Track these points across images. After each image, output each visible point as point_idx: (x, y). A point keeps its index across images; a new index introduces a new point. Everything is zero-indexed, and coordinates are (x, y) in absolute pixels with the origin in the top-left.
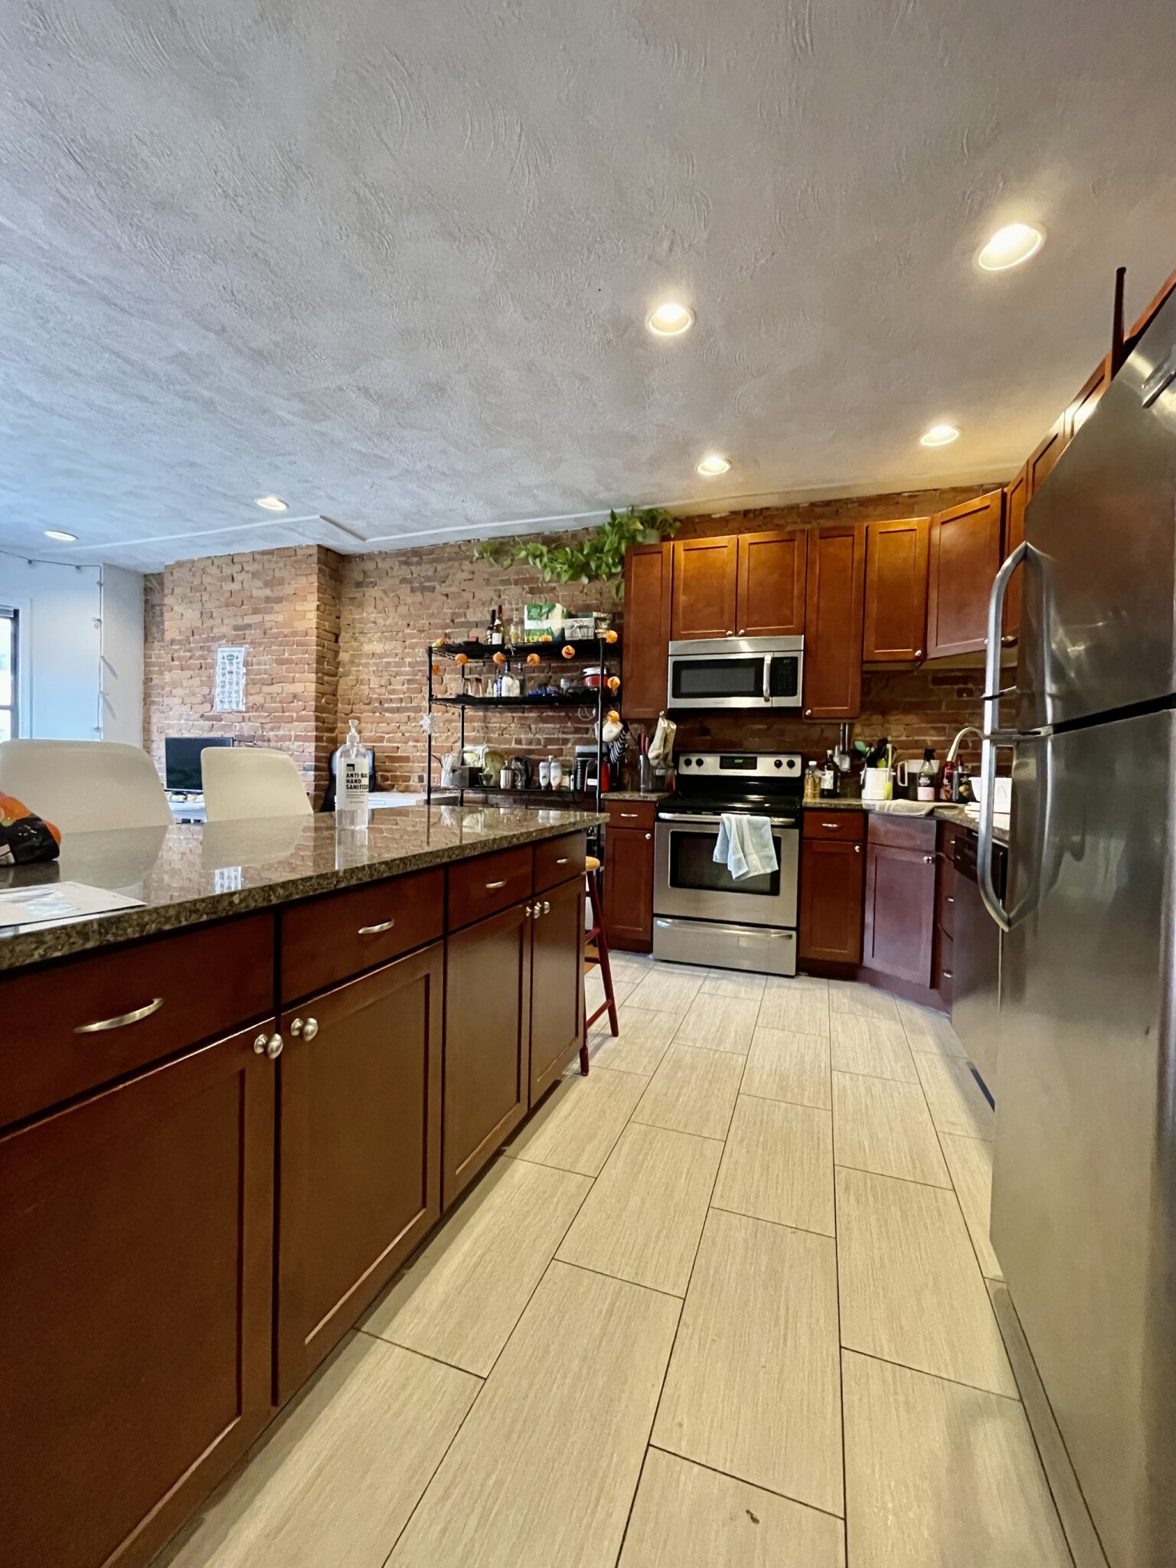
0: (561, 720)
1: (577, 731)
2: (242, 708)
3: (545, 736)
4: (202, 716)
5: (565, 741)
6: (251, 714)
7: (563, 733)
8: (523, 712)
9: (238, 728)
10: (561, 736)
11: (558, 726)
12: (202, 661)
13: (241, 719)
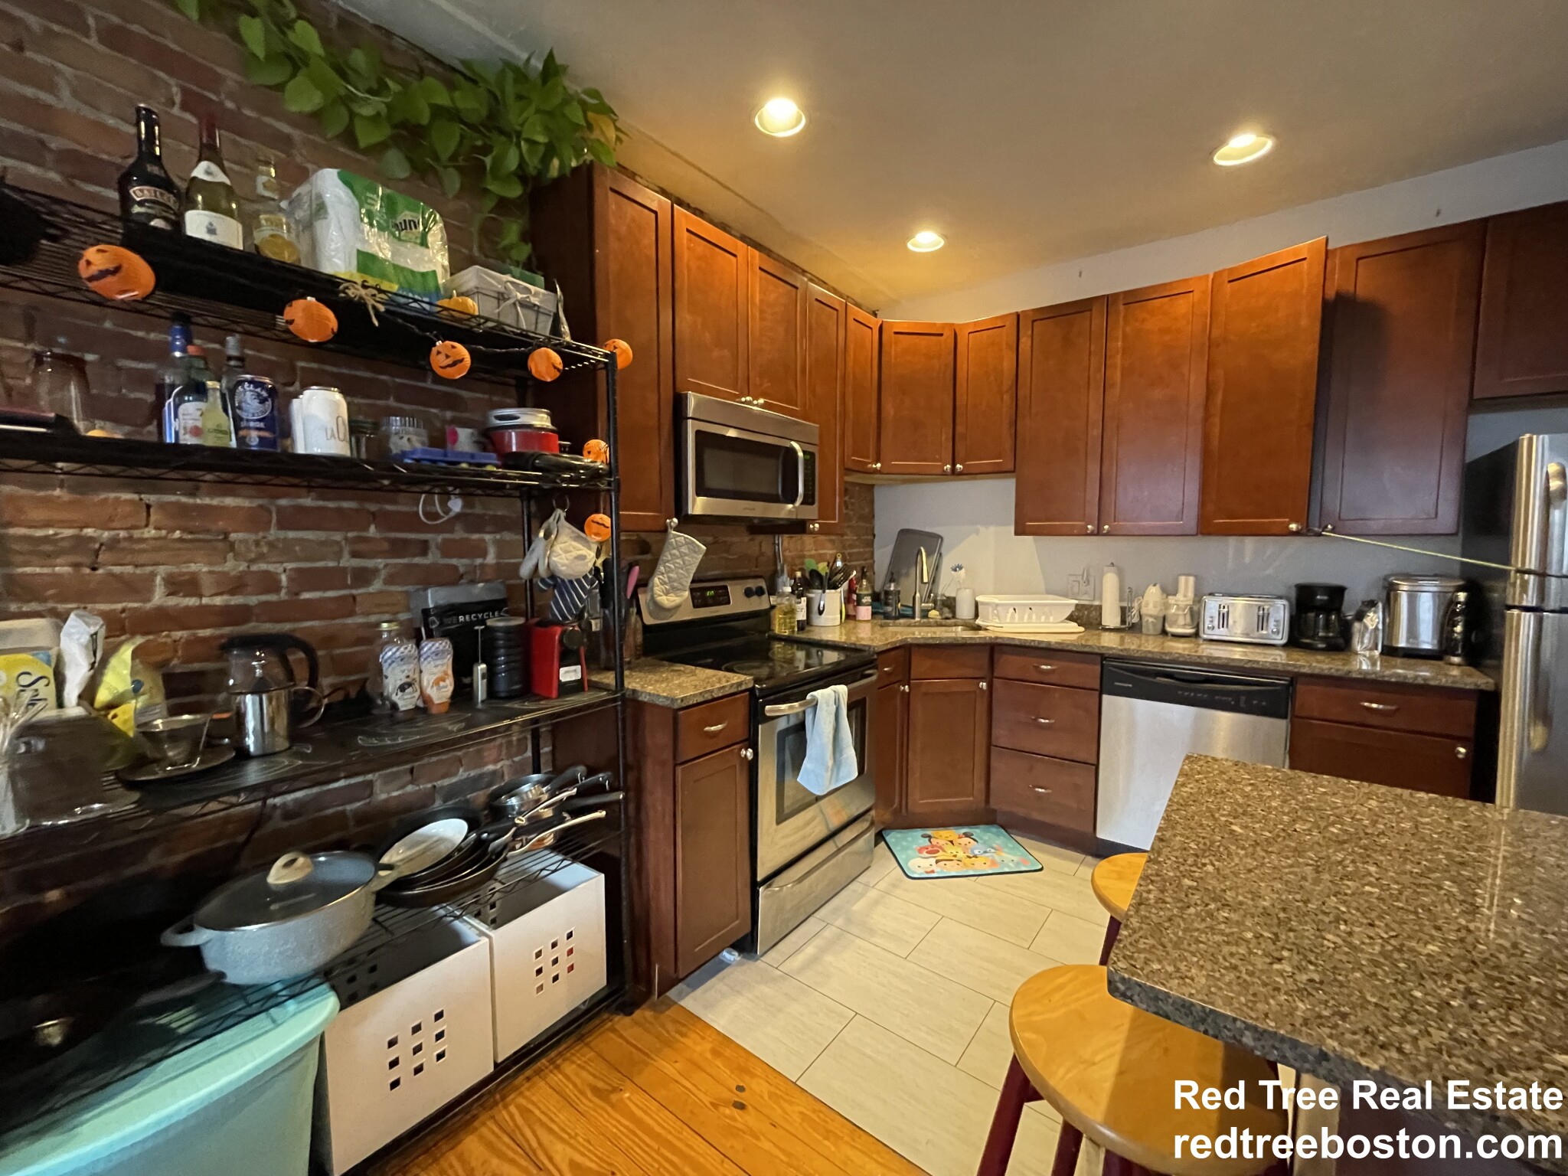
0: (343, 520)
1: (398, 548)
3: (290, 566)
5: (363, 577)
7: (355, 554)
8: (192, 494)
10: (347, 562)
11: (338, 536)
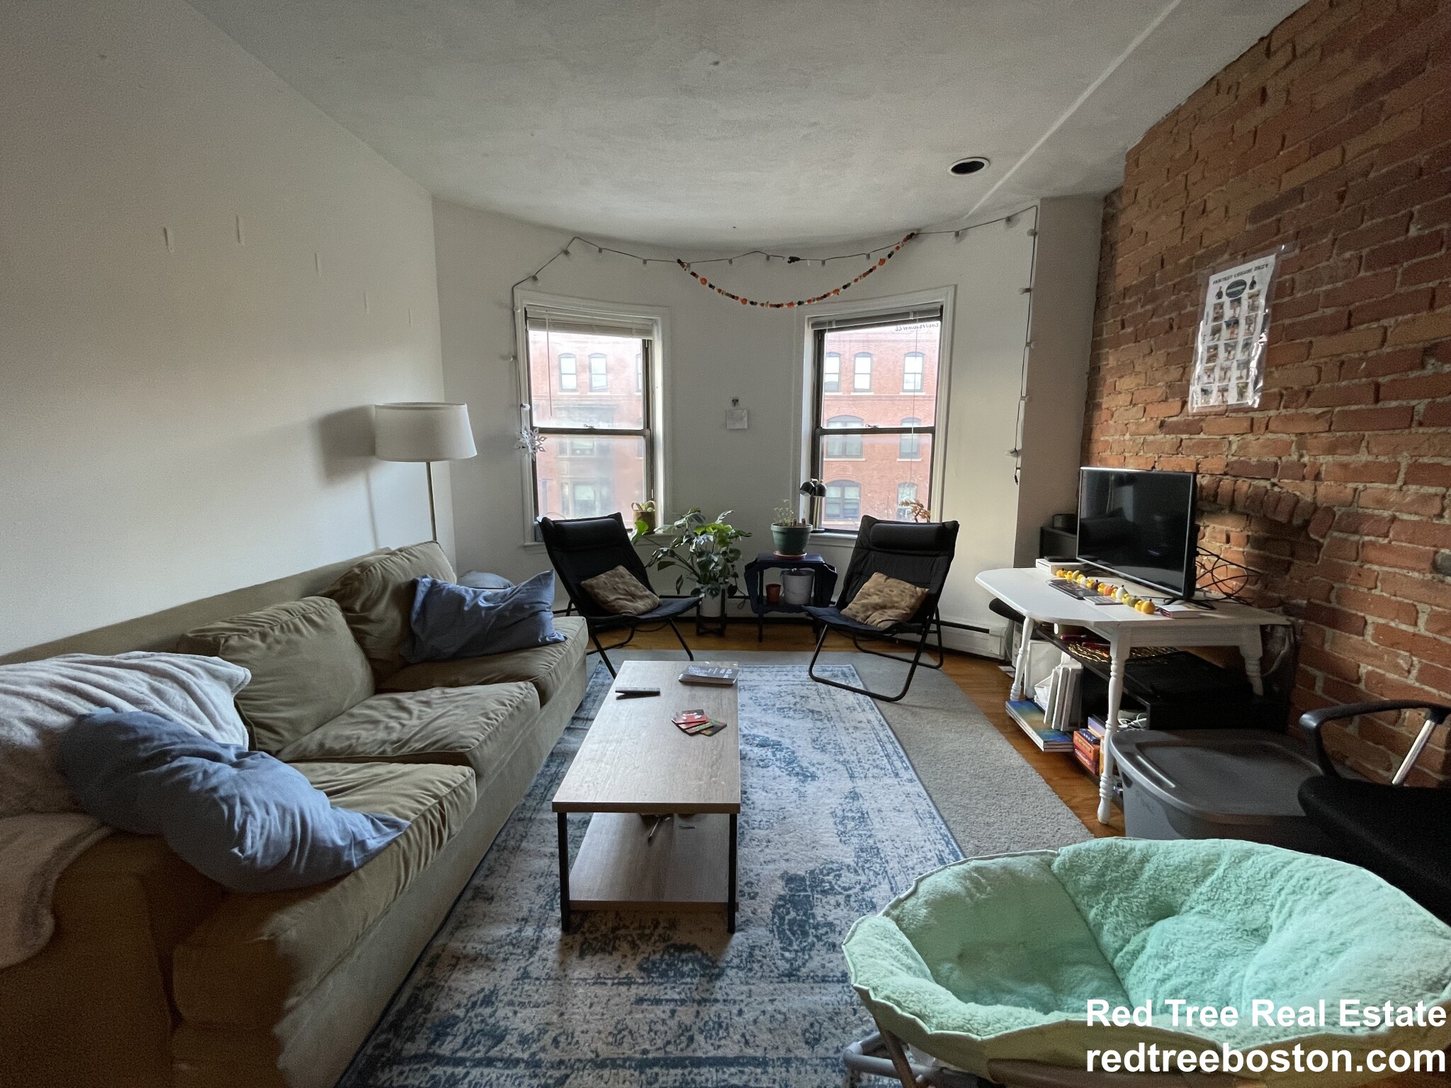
2: (1253, 400)
4: (1162, 425)
6: (1272, 413)
9: (1234, 447)
12: (1174, 315)
13: (1246, 424)
